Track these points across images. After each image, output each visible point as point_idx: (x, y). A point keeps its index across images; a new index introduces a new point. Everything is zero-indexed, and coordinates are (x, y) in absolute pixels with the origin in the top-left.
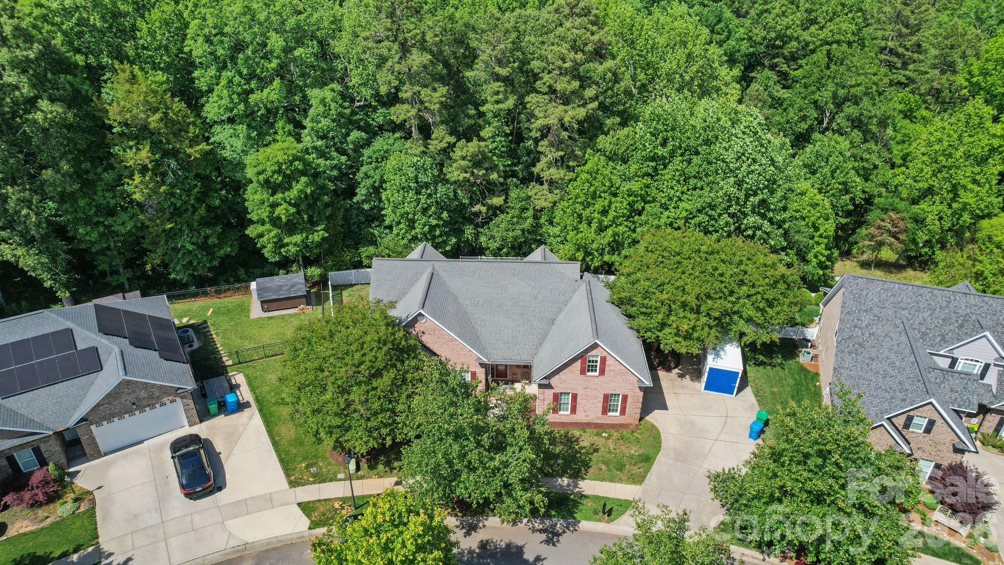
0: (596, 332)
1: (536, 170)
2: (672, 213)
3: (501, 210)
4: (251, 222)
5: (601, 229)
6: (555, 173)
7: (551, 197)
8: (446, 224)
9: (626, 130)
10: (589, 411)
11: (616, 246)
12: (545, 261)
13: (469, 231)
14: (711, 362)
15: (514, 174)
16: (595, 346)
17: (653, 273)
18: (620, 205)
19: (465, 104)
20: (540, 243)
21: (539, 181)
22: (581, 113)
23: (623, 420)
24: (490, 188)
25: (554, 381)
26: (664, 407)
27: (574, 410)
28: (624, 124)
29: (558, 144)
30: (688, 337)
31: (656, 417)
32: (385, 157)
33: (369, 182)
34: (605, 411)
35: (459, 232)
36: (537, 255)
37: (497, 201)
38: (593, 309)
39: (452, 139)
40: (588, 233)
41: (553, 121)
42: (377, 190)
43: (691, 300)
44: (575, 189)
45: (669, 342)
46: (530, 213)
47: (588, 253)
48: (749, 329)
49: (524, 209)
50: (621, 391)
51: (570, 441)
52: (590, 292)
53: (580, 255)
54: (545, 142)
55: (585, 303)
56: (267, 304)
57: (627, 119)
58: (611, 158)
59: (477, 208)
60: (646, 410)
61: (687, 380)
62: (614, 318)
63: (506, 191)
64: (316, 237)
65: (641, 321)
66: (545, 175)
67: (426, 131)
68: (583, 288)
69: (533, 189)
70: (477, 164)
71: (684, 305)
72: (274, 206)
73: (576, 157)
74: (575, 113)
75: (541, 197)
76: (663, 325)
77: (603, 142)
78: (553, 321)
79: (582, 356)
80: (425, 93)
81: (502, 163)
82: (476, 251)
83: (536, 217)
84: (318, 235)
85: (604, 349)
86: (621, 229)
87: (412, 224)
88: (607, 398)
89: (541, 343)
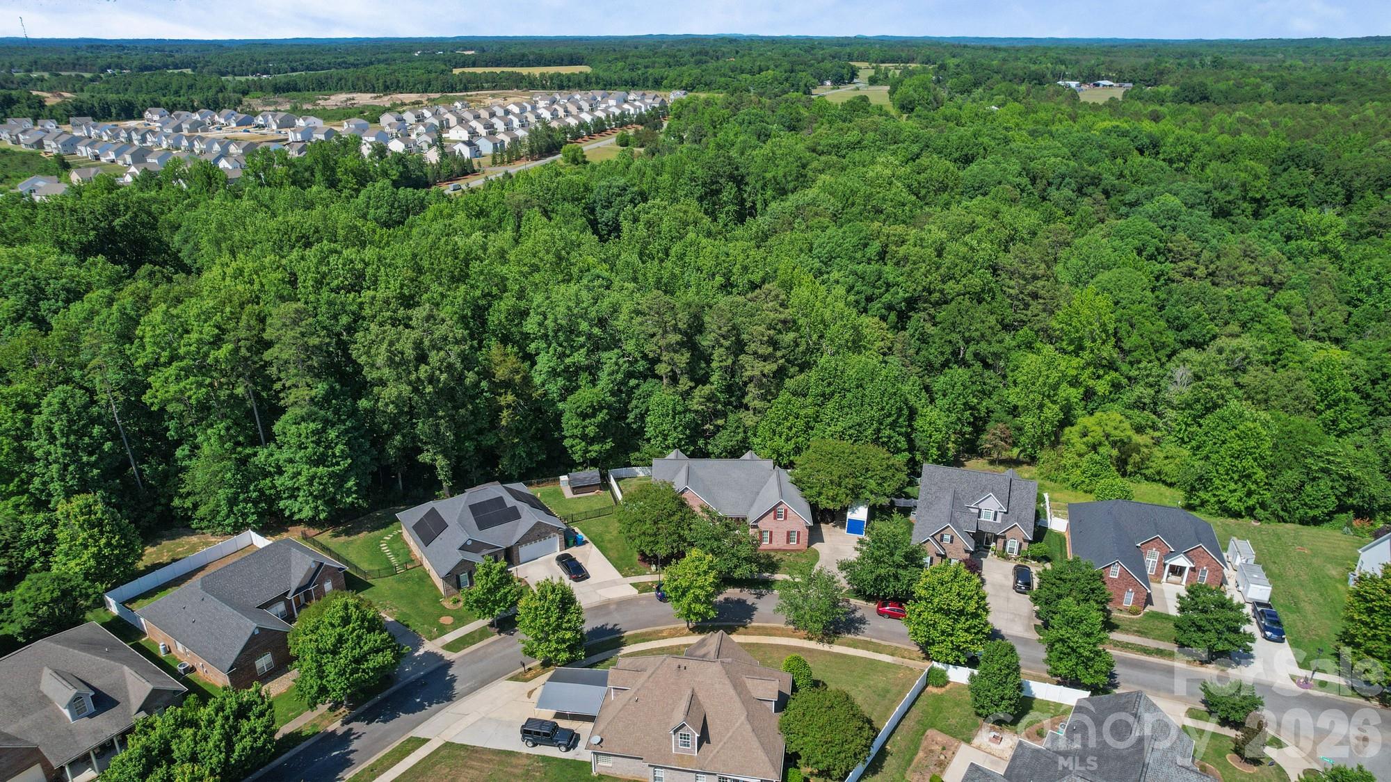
0: (782, 496)
1: (745, 401)
2: (832, 428)
3: (724, 427)
4: (565, 437)
5: (788, 440)
6: (758, 404)
7: (755, 419)
8: (688, 437)
9: (802, 376)
10: (779, 542)
11: (798, 450)
12: (752, 459)
13: (701, 442)
14: (850, 515)
15: (730, 403)
16: (781, 503)
17: (815, 464)
18: (800, 423)
19: (699, 359)
20: (748, 449)
21: (747, 408)
22: (774, 367)
23: (798, 547)
24: (716, 414)
25: (759, 524)
26: (822, 541)
27: (771, 541)
28: (801, 371)
29: (760, 385)
30: (833, 499)
31: (817, 546)
32: (649, 395)
33: (638, 411)
34: (788, 541)
35: (694, 443)
36: (747, 456)
37: (720, 422)
38: (780, 485)
39: (692, 384)
40: (779, 442)
41: (757, 373)
42: (642, 417)
43: (835, 478)
44: (771, 414)
45: (824, 503)
46: (741, 430)
47: (779, 455)
48: (872, 497)
49: (738, 427)
50: (796, 529)
51: (769, 557)
52: (779, 476)
53: (775, 456)
54: (752, 385)
55: (776, 483)
56: (576, 490)
57: (804, 367)
58: (795, 394)
59: (707, 427)
60: (811, 541)
61: (838, 528)
62: (794, 491)
63: (725, 415)
64: (608, 446)
65: (808, 492)
66: (751, 405)
67: (674, 379)
68: (774, 476)
69: (742, 414)
70: (709, 399)
71: (832, 482)
72: (585, 427)
73: (772, 394)
74: (770, 367)
75: (749, 419)
76: (820, 494)
77: (789, 383)
78: (758, 493)
79: (774, 509)
80: (676, 357)
81: (722, 397)
82: (706, 455)
83: (745, 432)
84: (609, 445)
85: (786, 504)
86: (800, 439)
87: (665, 437)
88: (789, 534)
89: (751, 505)
